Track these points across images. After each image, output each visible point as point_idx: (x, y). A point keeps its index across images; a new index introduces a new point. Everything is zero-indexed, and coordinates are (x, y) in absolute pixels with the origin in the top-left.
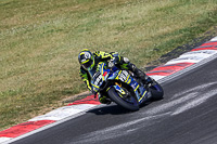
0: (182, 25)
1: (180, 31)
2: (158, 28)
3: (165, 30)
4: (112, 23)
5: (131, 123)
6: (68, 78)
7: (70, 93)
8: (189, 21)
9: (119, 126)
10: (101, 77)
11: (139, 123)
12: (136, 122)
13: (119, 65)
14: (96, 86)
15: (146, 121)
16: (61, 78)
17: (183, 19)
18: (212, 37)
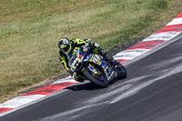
0: (118, 28)
1: (117, 33)
2: (98, 31)
3: (104, 32)
4: (59, 27)
5: (75, 110)
6: (22, 73)
7: (24, 85)
8: (124, 25)
9: (65, 113)
10: (77, 59)
11: (81, 111)
12: (79, 109)
13: (92, 49)
14: (73, 67)
15: (87, 108)
16: (16, 72)
17: (119, 23)
18: (143, 38)
